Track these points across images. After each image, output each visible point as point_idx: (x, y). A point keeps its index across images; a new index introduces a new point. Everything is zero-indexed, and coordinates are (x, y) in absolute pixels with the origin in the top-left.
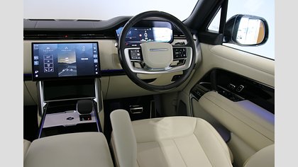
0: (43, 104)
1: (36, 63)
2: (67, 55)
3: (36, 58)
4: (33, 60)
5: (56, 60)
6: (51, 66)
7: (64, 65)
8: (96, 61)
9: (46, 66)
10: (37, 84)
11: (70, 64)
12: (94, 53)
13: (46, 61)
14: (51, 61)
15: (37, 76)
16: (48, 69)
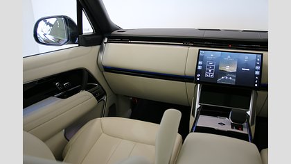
0: (198, 106)
1: (200, 67)
2: (229, 63)
3: (200, 63)
4: (198, 65)
5: (217, 67)
6: (212, 71)
7: (224, 73)
8: (257, 73)
9: (208, 71)
10: (196, 87)
11: (230, 73)
12: (257, 65)
13: (208, 67)
14: (213, 67)
15: (198, 79)
16: (210, 74)
